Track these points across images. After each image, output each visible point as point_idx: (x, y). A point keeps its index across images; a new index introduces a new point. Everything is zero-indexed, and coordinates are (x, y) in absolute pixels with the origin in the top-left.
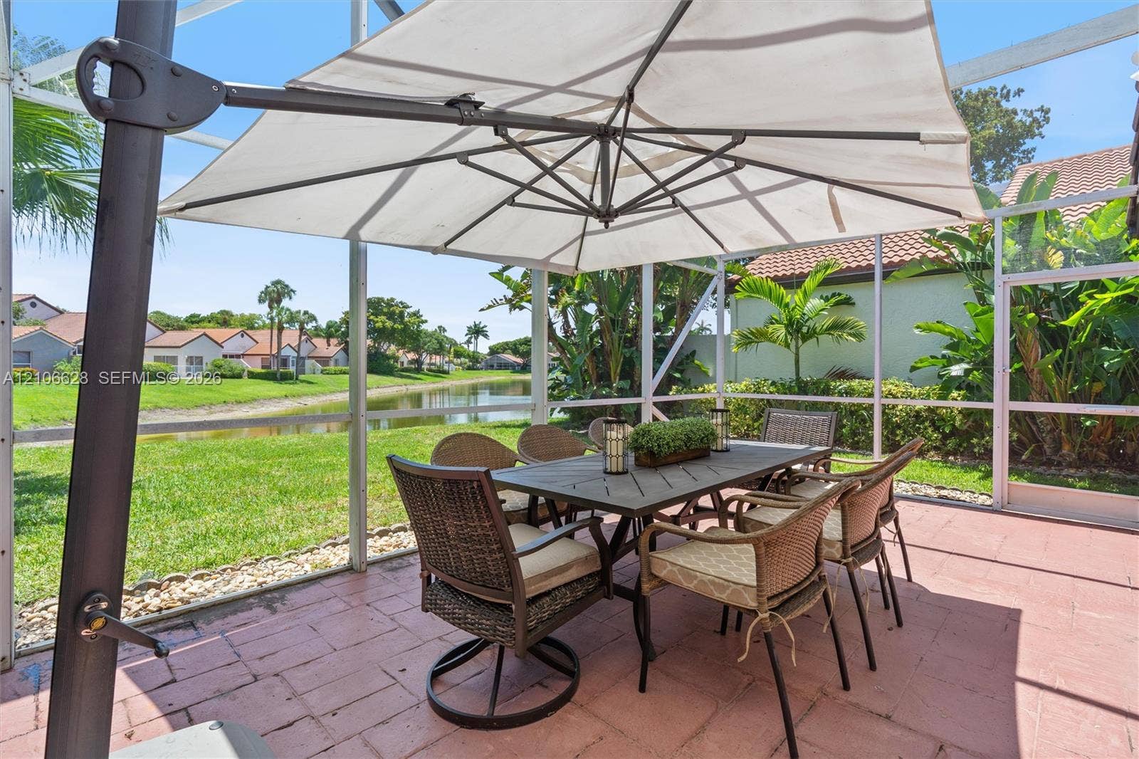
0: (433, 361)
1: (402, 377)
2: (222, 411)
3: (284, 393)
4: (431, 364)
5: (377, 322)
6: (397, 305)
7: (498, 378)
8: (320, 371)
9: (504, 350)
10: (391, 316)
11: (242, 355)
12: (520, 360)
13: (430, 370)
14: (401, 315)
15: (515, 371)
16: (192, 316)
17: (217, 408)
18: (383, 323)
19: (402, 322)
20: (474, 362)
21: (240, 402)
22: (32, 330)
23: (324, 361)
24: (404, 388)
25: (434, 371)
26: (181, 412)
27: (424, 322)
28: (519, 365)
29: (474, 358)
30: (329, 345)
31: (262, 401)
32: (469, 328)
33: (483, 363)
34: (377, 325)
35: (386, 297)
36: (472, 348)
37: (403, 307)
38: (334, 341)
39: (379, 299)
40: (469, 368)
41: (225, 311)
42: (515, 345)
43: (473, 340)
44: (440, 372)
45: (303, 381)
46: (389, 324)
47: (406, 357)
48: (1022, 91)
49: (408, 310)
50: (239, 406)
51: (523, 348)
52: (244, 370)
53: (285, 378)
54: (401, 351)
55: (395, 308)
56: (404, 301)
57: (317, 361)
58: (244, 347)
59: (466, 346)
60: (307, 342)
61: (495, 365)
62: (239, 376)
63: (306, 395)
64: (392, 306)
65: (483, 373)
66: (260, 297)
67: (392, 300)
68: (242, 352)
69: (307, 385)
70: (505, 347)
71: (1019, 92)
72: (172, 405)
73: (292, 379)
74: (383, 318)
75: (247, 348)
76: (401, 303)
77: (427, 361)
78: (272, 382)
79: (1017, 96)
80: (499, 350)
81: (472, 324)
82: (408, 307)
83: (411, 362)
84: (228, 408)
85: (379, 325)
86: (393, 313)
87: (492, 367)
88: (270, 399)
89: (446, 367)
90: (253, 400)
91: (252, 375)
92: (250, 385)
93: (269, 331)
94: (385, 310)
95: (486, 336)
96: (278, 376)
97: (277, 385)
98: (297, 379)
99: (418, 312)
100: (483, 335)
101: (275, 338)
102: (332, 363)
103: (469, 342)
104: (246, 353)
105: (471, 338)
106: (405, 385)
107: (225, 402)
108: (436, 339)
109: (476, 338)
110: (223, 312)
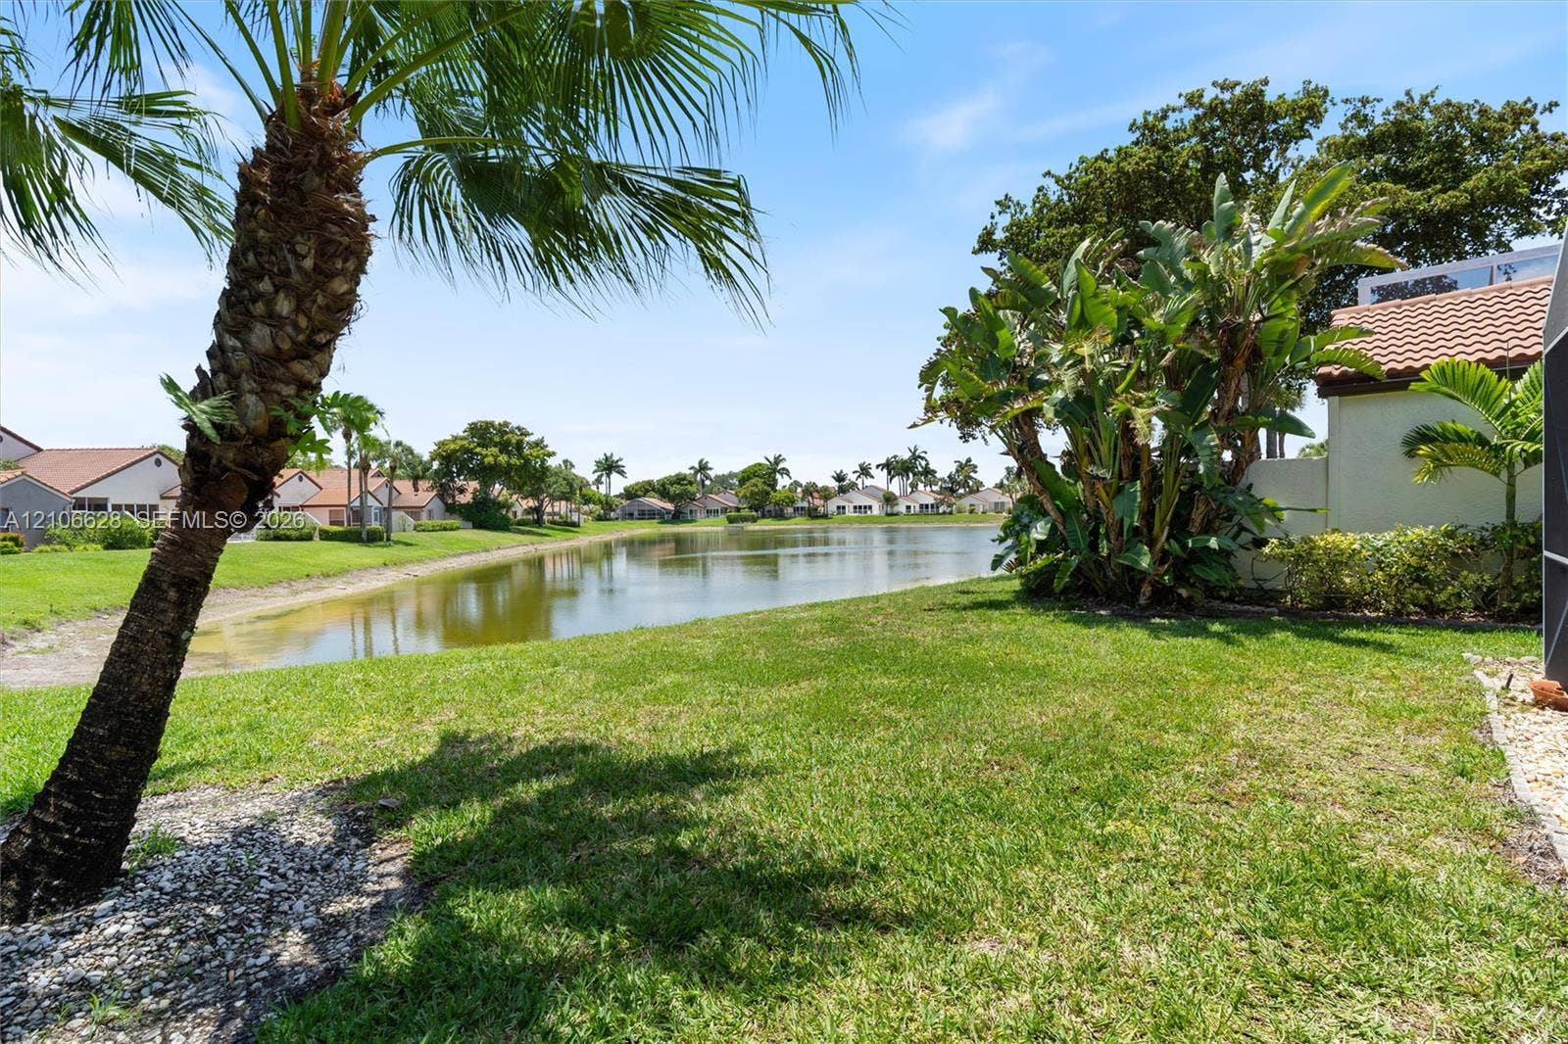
0: (556, 509)
1: (522, 533)
2: (308, 590)
3: (381, 561)
4: (553, 514)
5: (486, 456)
6: (512, 432)
7: (643, 531)
8: (412, 527)
9: (646, 492)
10: (504, 447)
11: (301, 506)
12: (670, 506)
13: (553, 522)
14: (519, 446)
15: (664, 522)
17: (299, 585)
18: (496, 457)
19: (520, 455)
20: (607, 510)
21: (328, 576)
22: (10, 476)
23: (414, 511)
24: (531, 548)
25: (559, 524)
26: (253, 591)
27: (551, 455)
28: (668, 512)
29: (607, 503)
30: (416, 490)
31: (355, 572)
32: (598, 463)
33: (618, 511)
34: (486, 460)
35: (498, 420)
36: (603, 489)
37: (522, 434)
38: (423, 484)
39: (487, 423)
40: (599, 518)
42: (663, 485)
43: (603, 479)
44: (568, 525)
45: (398, 542)
46: (503, 459)
47: (522, 505)
48: (1557, 105)
49: (527, 439)
50: (329, 580)
51: (674, 489)
52: (315, 529)
53: (372, 538)
54: (515, 497)
55: (510, 435)
56: (522, 426)
57: (407, 513)
58: (306, 495)
59: (594, 488)
60: (387, 486)
61: (636, 513)
62: (309, 538)
63: (411, 562)
64: (506, 433)
65: (621, 524)
67: (506, 424)
68: (306, 503)
69: (405, 547)
70: (647, 488)
71: (1551, 107)
72: (236, 583)
73: (381, 539)
74: (495, 450)
75: (310, 496)
76: (519, 428)
77: (549, 509)
78: (356, 545)
79: (1547, 112)
80: (639, 493)
81: (602, 457)
82: (527, 434)
83: (529, 511)
84: (315, 584)
85: (489, 460)
86: (508, 443)
87: (631, 516)
88: (366, 568)
89: (575, 518)
90: (343, 572)
91: (326, 536)
92: (330, 550)
94: (497, 439)
95: (622, 473)
96: (364, 536)
97: (367, 549)
98: (388, 539)
99: (542, 441)
100: (618, 472)
102: (424, 515)
103: (598, 481)
104: (311, 503)
105: (601, 476)
106: (532, 544)
107: (308, 575)
108: (564, 479)
109: (608, 476)
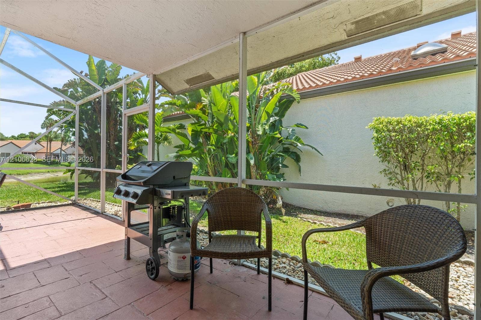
11: (36, 152)
16: (21, 134)
41: (31, 132)
58: (37, 149)
60: (72, 147)
66: (42, 125)
68: (35, 151)
75: (38, 150)
93: (47, 142)
96: (49, 163)
101: (49, 145)
104: (38, 152)
107: (10, 174)
110: (30, 133)
